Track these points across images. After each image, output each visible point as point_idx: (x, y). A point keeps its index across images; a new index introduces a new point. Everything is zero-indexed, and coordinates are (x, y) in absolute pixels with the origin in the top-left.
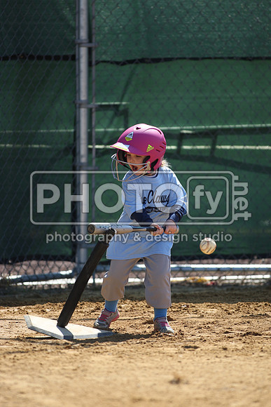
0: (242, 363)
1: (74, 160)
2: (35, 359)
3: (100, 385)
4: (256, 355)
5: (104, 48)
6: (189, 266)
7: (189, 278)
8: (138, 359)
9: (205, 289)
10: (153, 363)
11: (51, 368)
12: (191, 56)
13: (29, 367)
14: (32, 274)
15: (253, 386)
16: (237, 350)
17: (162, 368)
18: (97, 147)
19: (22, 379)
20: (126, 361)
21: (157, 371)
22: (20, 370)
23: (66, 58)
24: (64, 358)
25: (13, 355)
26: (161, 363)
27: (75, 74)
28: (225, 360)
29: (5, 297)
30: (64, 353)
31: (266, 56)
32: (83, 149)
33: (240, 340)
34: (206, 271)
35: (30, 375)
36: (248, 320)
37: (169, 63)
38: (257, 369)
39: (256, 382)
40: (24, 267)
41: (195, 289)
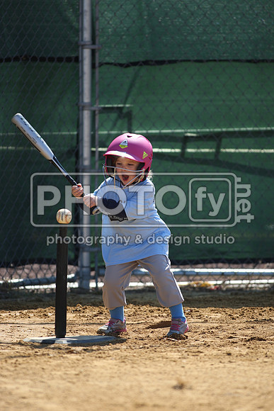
0: (246, 368)
1: (77, 162)
2: (37, 364)
3: (102, 390)
4: (260, 360)
5: (107, 50)
6: (193, 270)
7: (193, 282)
8: (141, 364)
9: (208, 293)
10: (156, 369)
11: (53, 373)
12: (196, 58)
13: (31, 372)
14: (34, 278)
15: (258, 392)
16: (241, 355)
17: (165, 373)
18: (100, 149)
19: (24, 384)
20: (129, 366)
21: (160, 376)
22: (22, 375)
23: (69, 60)
24: (66, 363)
25: (15, 359)
26: (165, 368)
27: (78, 77)
28: (229, 365)
29: (6, 300)
30: (66, 357)
32: (86, 152)
33: (244, 345)
34: (210, 276)
35: (32, 380)
36: (252, 325)
38: (261, 375)
39: (260, 388)
40: (26, 271)
41: (199, 294)
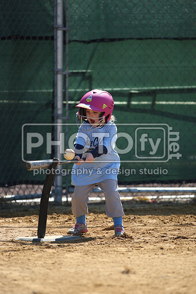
0: (174, 259)
1: (53, 112)
2: (24, 256)
3: (71, 274)
4: (184, 253)
5: (74, 31)
6: (135, 188)
7: (136, 198)
8: (99, 256)
9: (147, 205)
10: (110, 259)
11: (36, 262)
12: (138, 37)
13: (20, 262)
14: (22, 194)
15: (183, 275)
16: (170, 249)
17: (116, 262)
18: (70, 102)
19: (15, 270)
20: (90, 257)
21: (112, 264)
22: (14, 264)
23: (47, 38)
24: (45, 255)
25: (9, 253)
26: (116, 259)
27: (53, 50)
28: (162, 256)
29: (3, 211)
30: (46, 251)
31: (191, 37)
32: (59, 104)
33: (173, 242)
34: (148, 192)
35: (21, 267)
36: (178, 228)
37: (122, 42)
38: (185, 263)
39: (184, 272)
40: (17, 189)
41: (140, 205)
